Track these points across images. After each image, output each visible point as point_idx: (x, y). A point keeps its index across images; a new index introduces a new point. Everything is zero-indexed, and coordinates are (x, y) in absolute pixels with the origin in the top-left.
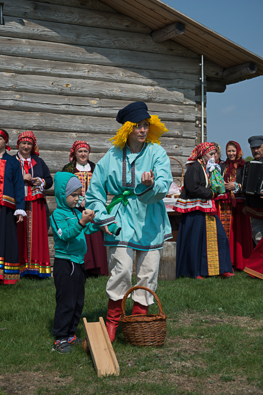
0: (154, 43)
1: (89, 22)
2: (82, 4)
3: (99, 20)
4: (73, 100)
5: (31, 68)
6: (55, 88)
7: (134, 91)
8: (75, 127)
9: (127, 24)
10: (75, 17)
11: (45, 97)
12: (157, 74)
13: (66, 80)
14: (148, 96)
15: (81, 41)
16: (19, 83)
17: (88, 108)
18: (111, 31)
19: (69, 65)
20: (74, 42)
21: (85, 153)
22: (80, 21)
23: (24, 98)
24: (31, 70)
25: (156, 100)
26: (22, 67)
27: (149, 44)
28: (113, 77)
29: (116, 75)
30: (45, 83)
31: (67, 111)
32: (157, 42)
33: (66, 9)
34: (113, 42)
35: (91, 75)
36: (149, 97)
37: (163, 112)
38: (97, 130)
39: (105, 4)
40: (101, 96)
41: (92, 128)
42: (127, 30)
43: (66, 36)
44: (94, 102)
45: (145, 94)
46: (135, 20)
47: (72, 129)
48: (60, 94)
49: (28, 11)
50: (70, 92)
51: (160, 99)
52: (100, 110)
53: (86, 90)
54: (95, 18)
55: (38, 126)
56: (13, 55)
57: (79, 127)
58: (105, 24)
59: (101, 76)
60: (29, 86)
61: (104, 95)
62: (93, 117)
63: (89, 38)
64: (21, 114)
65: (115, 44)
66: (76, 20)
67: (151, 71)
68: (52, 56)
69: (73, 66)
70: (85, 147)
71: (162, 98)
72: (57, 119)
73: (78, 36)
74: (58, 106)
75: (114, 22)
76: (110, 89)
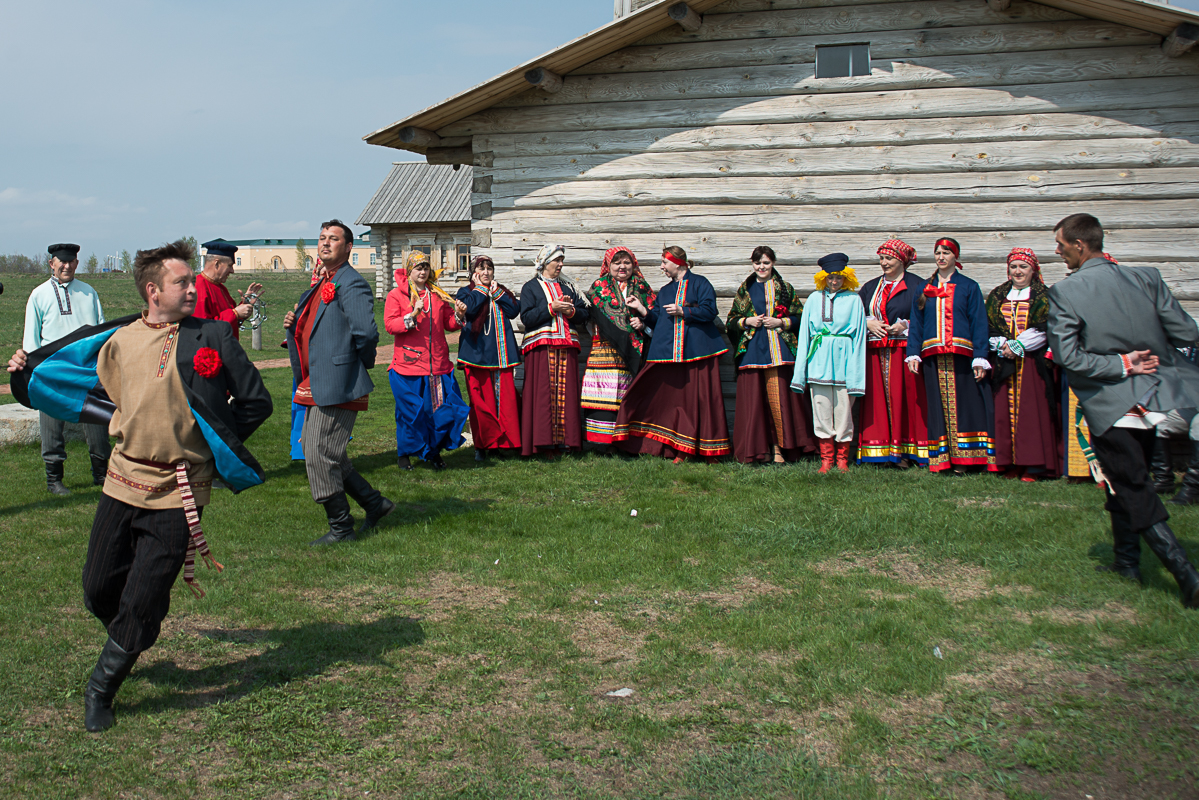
0: (1166, 60)
1: (1027, 44)
2: (1013, 17)
3: (1042, 37)
4: (992, 179)
5: (917, 134)
6: (959, 162)
7: (1119, 150)
8: (997, 222)
9: (1104, 35)
10: (998, 40)
11: (941, 177)
12: (1174, 115)
13: (980, 148)
14: (1151, 157)
15: (1010, 77)
16: (895, 161)
17: (1022, 189)
18: (1070, 53)
19: (988, 121)
20: (999, 82)
21: (1022, 270)
22: (1009, 45)
23: (903, 184)
24: (917, 138)
25: (1170, 162)
26: (902, 135)
27: (1157, 62)
28: (1076, 131)
29: (1082, 127)
30: (942, 155)
31: (984, 197)
32: (1172, 57)
33: (979, 30)
34: (1076, 70)
35: (1029, 133)
36: (1155, 158)
37: (1185, 183)
38: (1041, 224)
39: (1057, 8)
40: (1050, 167)
41: (1032, 223)
42: (1107, 46)
43: (980, 74)
44: (1037, 177)
45: (1144, 155)
46: (1120, 26)
47: (992, 226)
48: (970, 171)
49: (912, 46)
50: (988, 166)
51: (1179, 159)
52: (1047, 191)
53: (1019, 160)
54: (1037, 36)
55: (929, 226)
56: (888, 118)
57: (1004, 222)
58: (1059, 43)
59: (1050, 131)
60: (913, 164)
61: (1056, 165)
62: (1036, 203)
63: (1028, 70)
64: (899, 209)
65: (1081, 74)
66: (1000, 45)
67: (1160, 111)
68: (955, 110)
69: (995, 122)
70: (1020, 259)
71: (1185, 157)
72: (964, 213)
73: (1003, 72)
74: (964, 191)
75: (1076, 36)
76: (1068, 153)
